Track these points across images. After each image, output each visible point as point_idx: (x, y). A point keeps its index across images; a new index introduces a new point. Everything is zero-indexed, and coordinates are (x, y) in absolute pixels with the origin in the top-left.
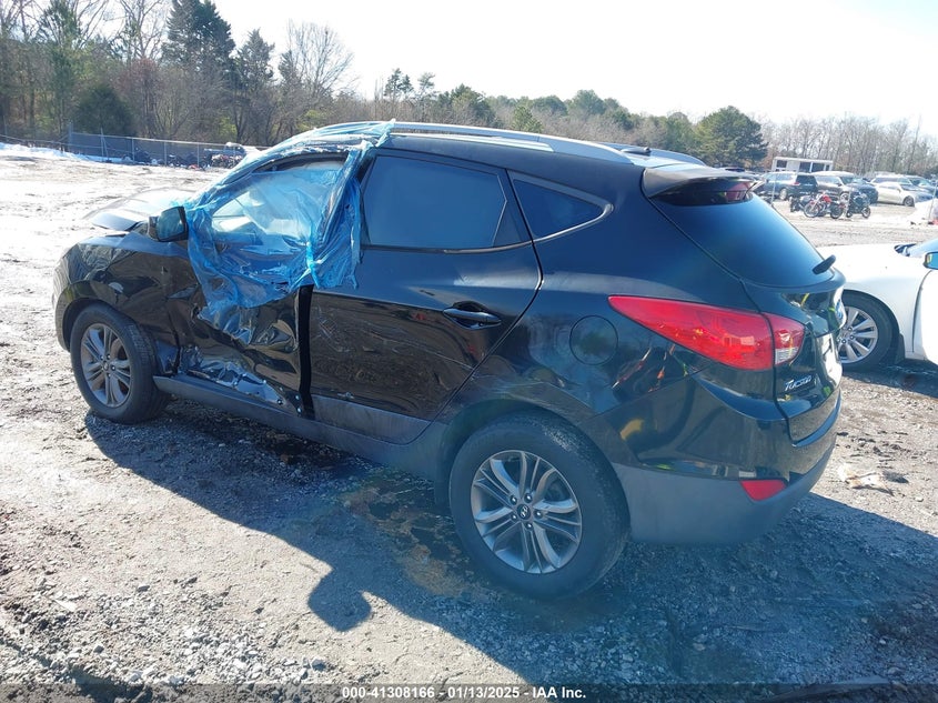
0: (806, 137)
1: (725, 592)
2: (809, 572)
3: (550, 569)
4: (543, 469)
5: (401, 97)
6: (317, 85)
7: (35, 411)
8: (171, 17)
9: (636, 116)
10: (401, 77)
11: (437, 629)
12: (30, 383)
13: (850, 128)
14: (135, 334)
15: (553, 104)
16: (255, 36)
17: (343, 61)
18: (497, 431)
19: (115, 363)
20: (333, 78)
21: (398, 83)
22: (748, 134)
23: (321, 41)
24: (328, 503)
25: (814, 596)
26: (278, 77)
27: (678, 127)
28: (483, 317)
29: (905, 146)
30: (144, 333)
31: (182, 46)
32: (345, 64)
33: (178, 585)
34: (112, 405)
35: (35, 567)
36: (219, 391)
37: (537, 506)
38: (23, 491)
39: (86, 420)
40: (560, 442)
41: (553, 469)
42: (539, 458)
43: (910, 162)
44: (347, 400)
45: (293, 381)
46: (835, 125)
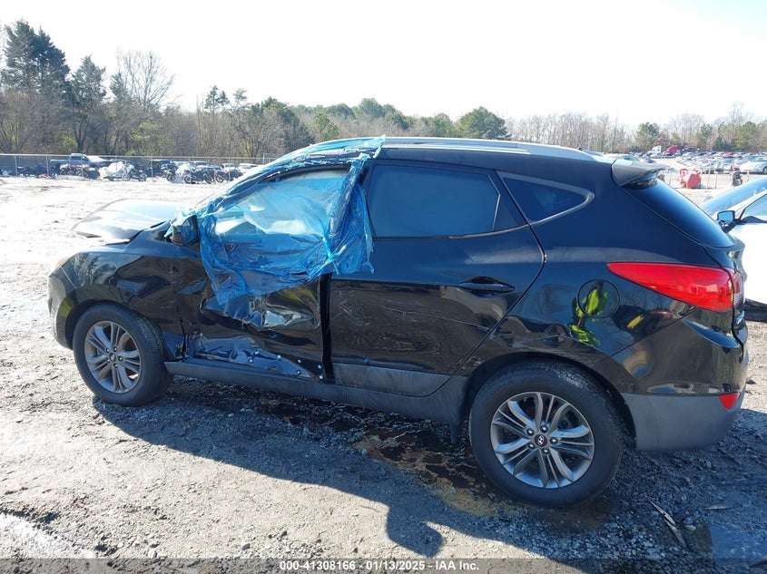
0: (538, 128)
1: (683, 483)
2: (732, 460)
3: (565, 483)
4: (557, 405)
5: (220, 109)
6: (147, 102)
7: (45, 405)
8: (8, 46)
9: (410, 118)
10: (219, 93)
11: (500, 543)
12: (20, 381)
13: (569, 121)
14: (144, 327)
15: (343, 110)
16: (87, 61)
17: (168, 80)
18: (516, 377)
19: (124, 354)
20: (159, 96)
21: (216, 97)
22: (496, 128)
23: (146, 64)
24: (348, 453)
25: (746, 477)
26: (110, 97)
27: (443, 125)
28: (498, 287)
29: (609, 132)
30: (151, 326)
31: (20, 72)
32: (169, 83)
33: (273, 539)
34: (120, 392)
35: (137, 542)
36: (233, 369)
37: (553, 435)
38: (81, 476)
39: (95, 408)
40: (572, 381)
41: (567, 404)
42: (553, 397)
43: (613, 144)
44: (368, 364)
45: (317, 354)
46: (557, 119)
